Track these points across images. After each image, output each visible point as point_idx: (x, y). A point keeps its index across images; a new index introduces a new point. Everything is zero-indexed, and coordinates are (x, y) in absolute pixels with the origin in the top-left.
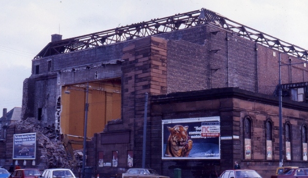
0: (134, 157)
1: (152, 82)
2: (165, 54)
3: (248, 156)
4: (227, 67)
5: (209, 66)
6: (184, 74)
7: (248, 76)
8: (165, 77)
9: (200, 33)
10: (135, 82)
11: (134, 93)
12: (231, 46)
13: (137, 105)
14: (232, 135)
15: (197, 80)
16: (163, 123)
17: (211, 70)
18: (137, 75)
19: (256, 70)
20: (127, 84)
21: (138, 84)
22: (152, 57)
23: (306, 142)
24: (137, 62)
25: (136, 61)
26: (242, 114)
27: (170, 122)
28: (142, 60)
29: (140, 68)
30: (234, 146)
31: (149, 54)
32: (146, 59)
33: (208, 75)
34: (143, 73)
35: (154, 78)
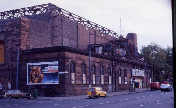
0: (12, 84)
1: (21, 43)
2: (28, 27)
3: (73, 82)
4: (62, 35)
5: (52, 34)
6: (39, 38)
7: (73, 40)
8: (28, 40)
9: (48, 16)
10: (12, 42)
11: (11, 49)
12: (64, 24)
13: (13, 55)
14: (64, 71)
15: (46, 42)
16: (27, 65)
17: (53, 37)
18: (13, 38)
19: (77, 37)
20: (7, 43)
21: (14, 44)
22: (21, 29)
23: (103, 75)
24: (13, 31)
25: (12, 31)
26: (70, 60)
27: (31, 64)
28: (16, 30)
29: (15, 35)
30: (66, 77)
31: (20, 27)
32: (18, 30)
33: (52, 39)
34: (16, 37)
35: (22, 41)
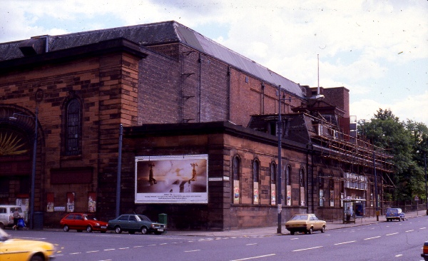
0: (98, 200)
1: (122, 111)
2: (136, 77)
3: (236, 200)
4: (200, 95)
5: (181, 93)
6: (155, 101)
7: (220, 105)
8: (135, 104)
9: (171, 52)
10: (100, 109)
11: (98, 123)
12: (204, 69)
13: (103, 137)
14: (222, 176)
15: (169, 109)
16: (136, 160)
17: (183, 98)
18: (103, 101)
19: (228, 98)
20: (88, 111)
21: (104, 112)
22: (123, 81)
23: (289, 184)
24: (103, 85)
25: (101, 84)
26: (232, 152)
27: (146, 159)
28: (109, 84)
29: (106, 93)
30: (224, 188)
31: (119, 77)
32: (116, 82)
33: (179, 103)
34: (111, 99)
35: (124, 106)
